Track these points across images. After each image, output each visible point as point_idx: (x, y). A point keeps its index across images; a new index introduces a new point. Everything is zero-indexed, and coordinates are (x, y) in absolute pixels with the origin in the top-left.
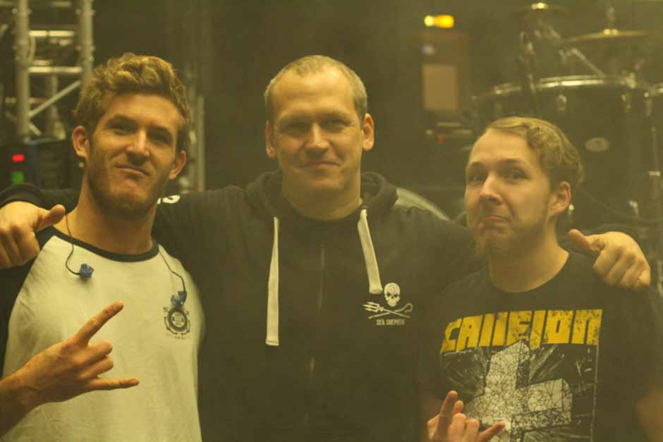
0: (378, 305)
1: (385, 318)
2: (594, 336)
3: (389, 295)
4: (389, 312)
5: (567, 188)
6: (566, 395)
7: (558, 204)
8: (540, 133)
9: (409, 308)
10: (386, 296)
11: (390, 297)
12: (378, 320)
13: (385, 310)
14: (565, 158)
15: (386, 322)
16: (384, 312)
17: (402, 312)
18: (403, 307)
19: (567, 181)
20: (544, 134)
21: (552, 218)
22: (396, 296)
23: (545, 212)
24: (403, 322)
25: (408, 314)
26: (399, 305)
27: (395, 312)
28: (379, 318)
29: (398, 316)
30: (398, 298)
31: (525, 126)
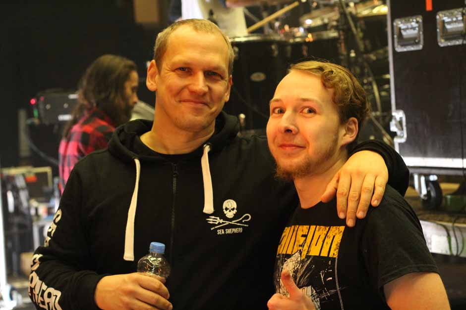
0: (218, 218)
1: (225, 228)
2: (335, 250)
3: (227, 209)
4: (227, 223)
5: (355, 123)
6: (314, 299)
7: (347, 136)
8: (333, 75)
9: (247, 217)
10: (224, 210)
11: (228, 210)
12: (218, 230)
13: (224, 222)
14: (353, 97)
15: (225, 232)
16: (223, 223)
17: (240, 222)
18: (240, 218)
19: (356, 117)
20: (337, 76)
21: (342, 147)
22: (233, 209)
23: (336, 141)
24: (241, 230)
25: (246, 223)
26: (236, 216)
27: (233, 222)
28: (219, 228)
29: (236, 225)
30: (235, 211)
31: (321, 69)
